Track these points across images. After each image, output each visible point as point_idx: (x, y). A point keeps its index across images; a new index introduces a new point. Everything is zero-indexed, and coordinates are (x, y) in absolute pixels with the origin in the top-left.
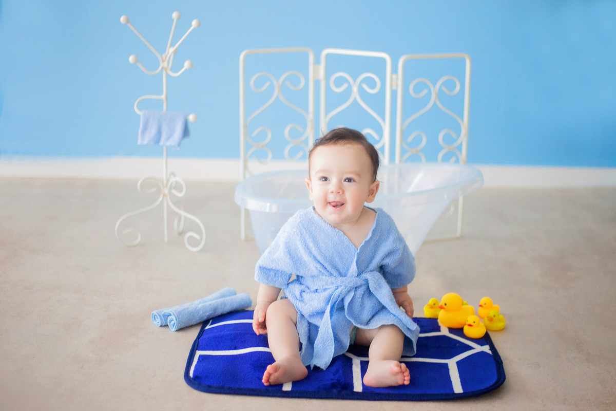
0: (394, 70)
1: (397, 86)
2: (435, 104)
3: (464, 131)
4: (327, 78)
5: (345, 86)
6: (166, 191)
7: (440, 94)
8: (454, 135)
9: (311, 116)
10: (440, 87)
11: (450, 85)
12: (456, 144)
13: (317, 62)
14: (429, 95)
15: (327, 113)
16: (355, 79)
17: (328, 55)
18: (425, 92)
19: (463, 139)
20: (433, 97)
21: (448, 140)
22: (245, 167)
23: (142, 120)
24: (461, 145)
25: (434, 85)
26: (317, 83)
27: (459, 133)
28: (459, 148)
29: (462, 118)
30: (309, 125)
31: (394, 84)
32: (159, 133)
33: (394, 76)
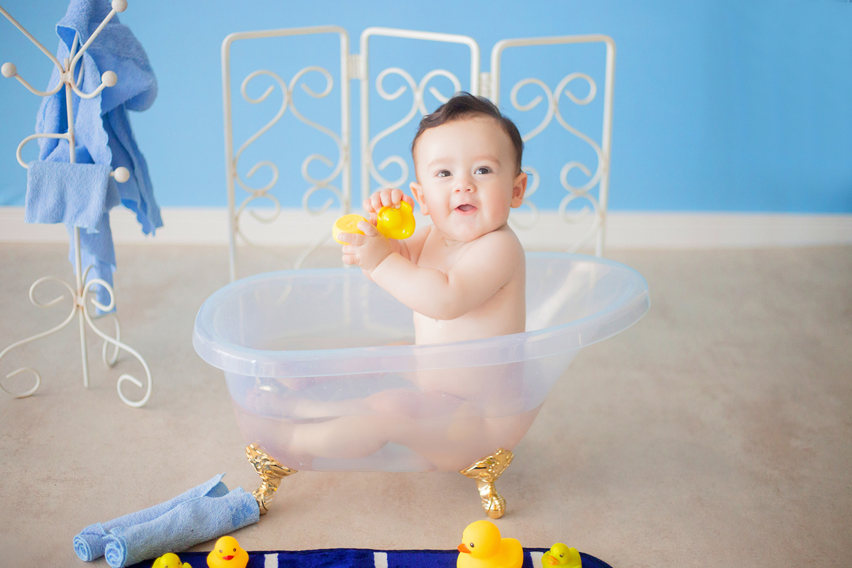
0: (485, 66)
1: (489, 91)
2: (554, 119)
3: (603, 164)
4: (371, 77)
5: (402, 90)
6: (81, 301)
7: (563, 104)
8: (586, 171)
9: (345, 140)
10: (563, 94)
11: (579, 88)
12: (590, 186)
13: (354, 49)
14: (544, 106)
15: (371, 137)
16: (418, 81)
17: (370, 38)
18: (537, 101)
19: (602, 175)
20: (552, 108)
21: (577, 179)
22: (235, 229)
23: (29, 179)
24: (597, 187)
25: (553, 89)
26: (354, 84)
27: (593, 166)
28: (595, 191)
29: (600, 143)
30: (343, 154)
31: (484, 89)
32: (61, 203)
33: (484, 76)
